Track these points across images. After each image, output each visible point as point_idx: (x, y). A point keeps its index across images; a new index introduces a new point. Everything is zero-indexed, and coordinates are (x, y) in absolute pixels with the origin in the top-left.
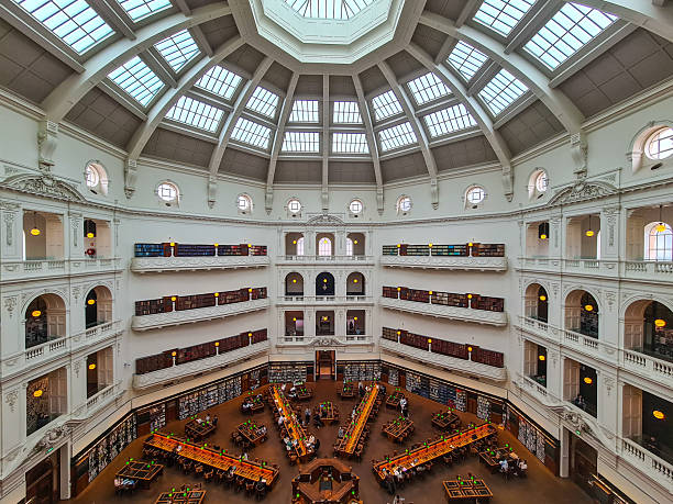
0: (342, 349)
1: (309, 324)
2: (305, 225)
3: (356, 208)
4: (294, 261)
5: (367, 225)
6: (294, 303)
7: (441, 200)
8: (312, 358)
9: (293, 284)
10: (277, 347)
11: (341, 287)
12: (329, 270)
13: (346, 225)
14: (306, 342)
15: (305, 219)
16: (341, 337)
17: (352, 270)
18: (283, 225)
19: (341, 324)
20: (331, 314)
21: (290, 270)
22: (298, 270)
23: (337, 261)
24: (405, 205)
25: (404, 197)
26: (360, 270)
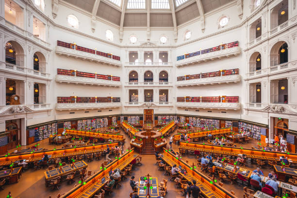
0: (157, 108)
1: (141, 96)
2: (138, 47)
3: (164, 40)
4: (133, 65)
5: (169, 47)
6: (133, 86)
7: (206, 27)
8: (142, 112)
9: (133, 77)
10: (125, 107)
11: (156, 78)
12: (150, 69)
13: (159, 47)
14: (139, 105)
15: (139, 44)
16: (156, 103)
17: (162, 69)
18: (128, 47)
19: (156, 96)
20: (151, 91)
21: (131, 69)
22: (135, 69)
23: (154, 65)
24: (188, 35)
25: (188, 31)
26: (166, 69)
